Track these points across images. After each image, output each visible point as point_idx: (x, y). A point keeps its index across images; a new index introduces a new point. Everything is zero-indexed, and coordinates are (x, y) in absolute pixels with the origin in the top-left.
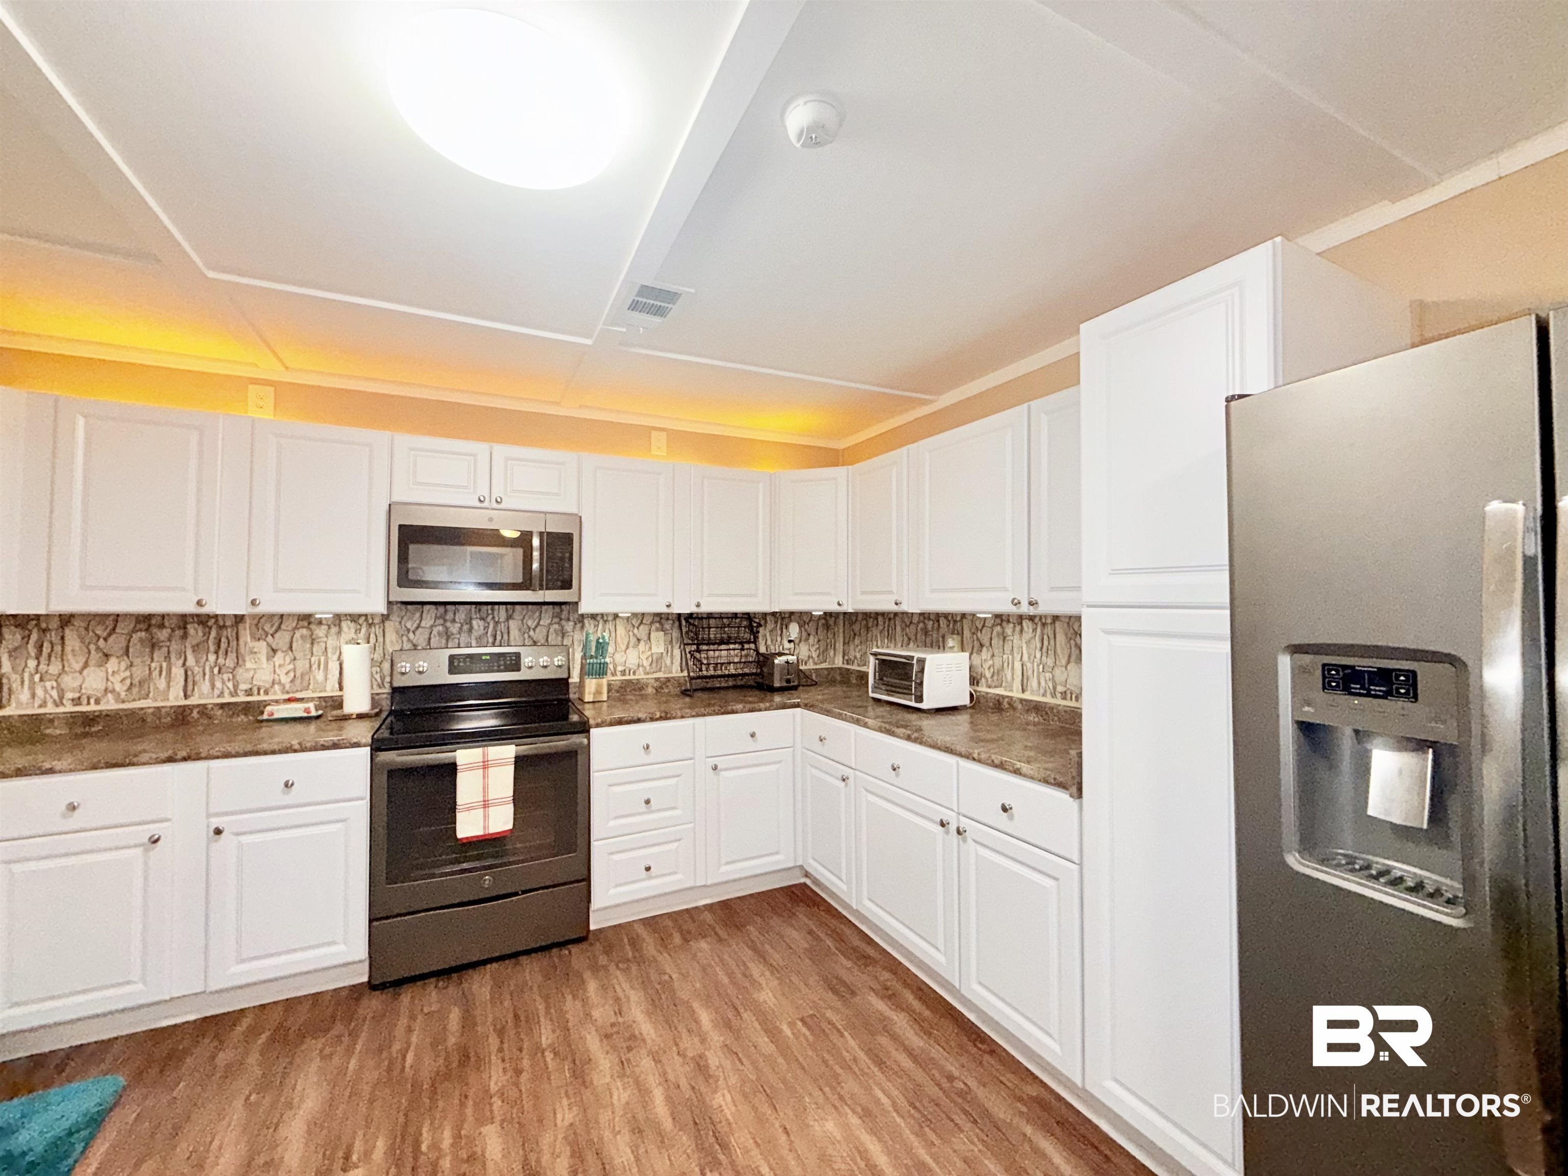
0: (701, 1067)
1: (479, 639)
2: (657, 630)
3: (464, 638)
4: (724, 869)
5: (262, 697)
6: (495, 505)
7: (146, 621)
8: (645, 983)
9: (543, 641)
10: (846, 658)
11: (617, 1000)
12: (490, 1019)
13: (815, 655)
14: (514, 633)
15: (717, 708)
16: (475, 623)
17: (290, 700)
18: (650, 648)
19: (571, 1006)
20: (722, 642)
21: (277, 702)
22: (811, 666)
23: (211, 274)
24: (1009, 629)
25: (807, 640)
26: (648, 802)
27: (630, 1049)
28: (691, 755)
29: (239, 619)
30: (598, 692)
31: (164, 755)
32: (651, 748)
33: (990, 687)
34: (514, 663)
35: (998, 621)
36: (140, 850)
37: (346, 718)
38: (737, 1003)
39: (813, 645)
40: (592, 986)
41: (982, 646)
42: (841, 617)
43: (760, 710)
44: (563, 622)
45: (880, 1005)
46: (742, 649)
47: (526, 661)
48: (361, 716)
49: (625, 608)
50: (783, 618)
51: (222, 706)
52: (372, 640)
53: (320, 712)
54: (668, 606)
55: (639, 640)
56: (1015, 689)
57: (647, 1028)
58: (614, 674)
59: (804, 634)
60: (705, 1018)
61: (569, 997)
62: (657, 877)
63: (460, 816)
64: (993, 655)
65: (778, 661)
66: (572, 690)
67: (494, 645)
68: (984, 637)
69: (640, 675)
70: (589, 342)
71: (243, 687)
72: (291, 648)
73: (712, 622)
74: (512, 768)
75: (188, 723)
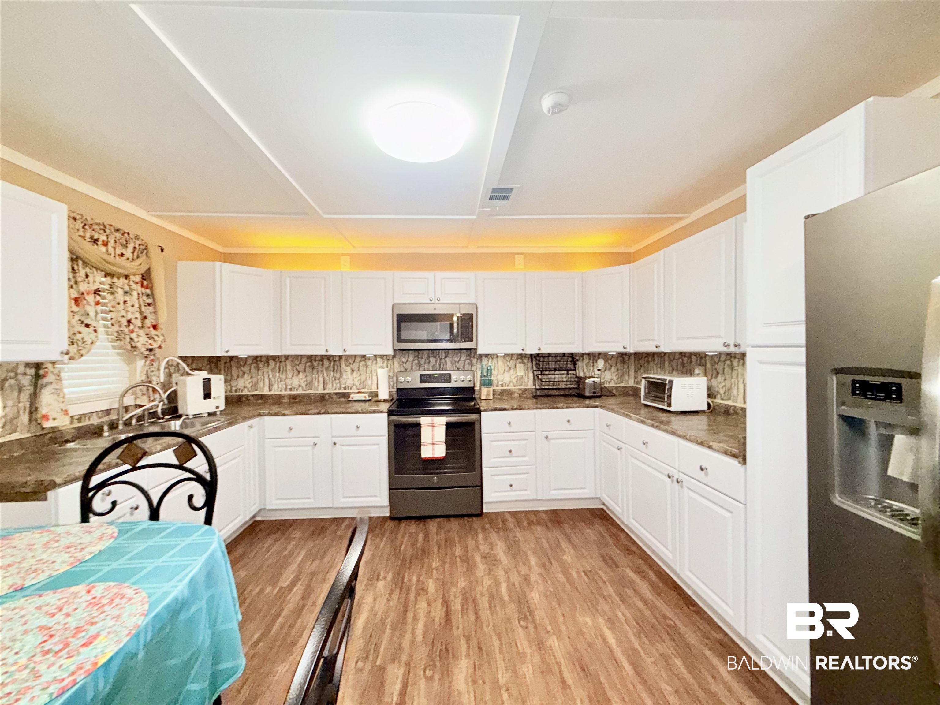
0: (526, 579)
1: (433, 367)
2: (520, 363)
3: (426, 367)
4: (553, 492)
5: (349, 391)
6: (437, 302)
7: (311, 358)
8: (506, 539)
9: (462, 368)
10: (636, 380)
11: (491, 544)
12: (435, 540)
13: (615, 378)
14: (449, 364)
15: (548, 405)
16: (431, 359)
17: (359, 392)
18: (516, 373)
19: (471, 543)
20: (555, 370)
21: (355, 393)
22: (612, 385)
23: (325, 216)
24: (735, 363)
25: (610, 369)
26: (510, 451)
27: (494, 565)
28: (533, 429)
29: (341, 357)
30: (488, 395)
31: (317, 411)
32: (511, 423)
33: (723, 399)
34: (448, 379)
35: (728, 357)
36: (311, 447)
37: (379, 401)
38: (550, 557)
39: (614, 372)
40: (481, 536)
41: (718, 373)
42: (633, 356)
43: (573, 408)
44: (472, 359)
45: (632, 575)
46: (568, 374)
47: (454, 378)
48: (385, 401)
49: (501, 351)
50: (594, 356)
51: (336, 394)
52: (389, 367)
53: (370, 398)
54: (523, 350)
55: (510, 368)
56: (739, 401)
57: (503, 558)
58: (497, 386)
59: (608, 366)
60: (533, 560)
61: (470, 539)
62: (516, 491)
63: (423, 448)
64: (725, 380)
65: (588, 381)
66: (476, 393)
67: (439, 370)
68: (720, 367)
69: (511, 387)
70: (474, 217)
71: (343, 386)
72: (359, 370)
73: (550, 358)
74: (444, 428)
75: (325, 400)
